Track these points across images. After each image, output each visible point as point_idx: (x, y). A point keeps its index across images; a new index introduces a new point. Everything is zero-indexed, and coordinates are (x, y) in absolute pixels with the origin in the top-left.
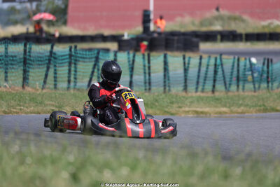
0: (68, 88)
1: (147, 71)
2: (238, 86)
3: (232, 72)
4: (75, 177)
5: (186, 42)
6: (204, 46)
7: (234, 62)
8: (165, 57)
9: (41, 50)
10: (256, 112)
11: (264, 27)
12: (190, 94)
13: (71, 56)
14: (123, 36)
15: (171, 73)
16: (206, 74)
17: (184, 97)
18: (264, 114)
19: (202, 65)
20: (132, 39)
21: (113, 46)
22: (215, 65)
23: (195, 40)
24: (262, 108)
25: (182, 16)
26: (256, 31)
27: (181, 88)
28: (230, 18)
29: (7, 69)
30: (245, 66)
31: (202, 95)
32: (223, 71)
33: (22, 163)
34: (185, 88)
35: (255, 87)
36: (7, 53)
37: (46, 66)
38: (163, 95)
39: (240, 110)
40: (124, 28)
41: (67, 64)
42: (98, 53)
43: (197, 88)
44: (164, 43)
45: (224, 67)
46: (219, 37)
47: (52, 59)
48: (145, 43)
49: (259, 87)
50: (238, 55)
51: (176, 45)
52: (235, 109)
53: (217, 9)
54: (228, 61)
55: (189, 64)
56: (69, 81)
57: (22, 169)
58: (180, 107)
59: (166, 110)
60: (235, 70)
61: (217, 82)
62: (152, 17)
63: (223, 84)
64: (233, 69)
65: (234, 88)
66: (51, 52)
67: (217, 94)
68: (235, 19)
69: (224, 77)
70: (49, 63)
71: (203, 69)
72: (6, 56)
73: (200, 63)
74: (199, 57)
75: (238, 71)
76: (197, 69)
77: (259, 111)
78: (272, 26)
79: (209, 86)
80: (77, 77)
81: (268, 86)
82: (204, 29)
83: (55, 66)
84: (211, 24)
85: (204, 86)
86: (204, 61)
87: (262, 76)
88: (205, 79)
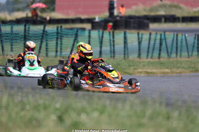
0: (56, 56)
1: (112, 44)
2: (177, 54)
3: (172, 44)
4: (60, 119)
5: (140, 23)
6: (153, 26)
7: (174, 37)
8: (125, 34)
9: (37, 29)
10: (189, 72)
11: (195, 12)
12: (142, 60)
13: (58, 33)
14: (95, 19)
15: (129, 45)
16: (154, 45)
17: (138, 62)
18: (195, 74)
19: (152, 39)
20: (102, 21)
21: (88, 26)
22: (161, 39)
23: (146, 21)
24: (194, 69)
26: (190, 15)
27: (136, 55)
28: (171, 6)
29: (12, 43)
30: (182, 39)
31: (151, 60)
32: (166, 43)
33: (23, 109)
34: (139, 56)
35: (189, 55)
36: (12, 31)
37: (40, 40)
38: (124, 61)
39: (178, 71)
40: (95, 13)
41: (55, 39)
42: (77, 31)
43: (148, 56)
44: (124, 24)
45: (167, 40)
46: (163, 20)
47: (45, 35)
48: (111, 24)
49: (192, 55)
50: (177, 32)
51: (132, 25)
52: (174, 70)
54: (170, 36)
55: (142, 38)
56: (57, 51)
57: (23, 113)
58: (136, 69)
59: (126, 71)
60: (175, 42)
61: (162, 51)
62: (115, 5)
63: (166, 53)
64: (173, 42)
65: (174, 55)
66: (44, 31)
67: (162, 60)
68: (176, 7)
69: (167, 47)
70: (42, 38)
71: (152, 42)
72: (11, 34)
73: (150, 38)
74: (149, 34)
75: (177, 43)
76: (147, 42)
77: (192, 71)
79: (156, 54)
80: (62, 48)
81: (198, 54)
82: (153, 14)
83: (47, 40)
84: (157, 11)
85: (152, 54)
86: (153, 37)
87: (194, 46)
88: (153, 49)
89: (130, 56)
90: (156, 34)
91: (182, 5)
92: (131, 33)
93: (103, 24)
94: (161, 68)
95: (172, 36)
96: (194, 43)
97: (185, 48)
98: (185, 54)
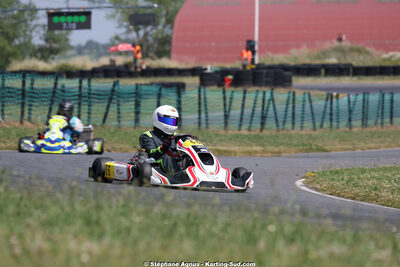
2: (293, 124)
3: (287, 109)
10: (296, 152)
11: (384, 60)
12: (230, 132)
14: (206, 69)
18: (306, 154)
20: (217, 72)
22: (264, 100)
23: (287, 73)
25: (298, 47)
26: (377, 64)
28: (352, 50)
30: (304, 101)
35: (314, 125)
39: (276, 150)
44: (251, 77)
45: (277, 103)
48: (230, 77)
49: (321, 126)
52: (270, 148)
53: (340, 40)
60: (291, 106)
64: (287, 104)
65: (289, 125)
67: (266, 132)
68: (359, 51)
69: (275, 113)
75: (294, 107)
77: (301, 151)
78: (394, 59)
79: (257, 125)
81: (331, 125)
82: (318, 62)
85: (251, 123)
87: (324, 112)
88: (252, 116)
89: (210, 126)
90: (258, 91)
91: (369, 49)
92: (212, 91)
93: (219, 76)
94: (248, 145)
95: (286, 96)
96: (326, 107)
97: (308, 117)
98: (308, 124)
